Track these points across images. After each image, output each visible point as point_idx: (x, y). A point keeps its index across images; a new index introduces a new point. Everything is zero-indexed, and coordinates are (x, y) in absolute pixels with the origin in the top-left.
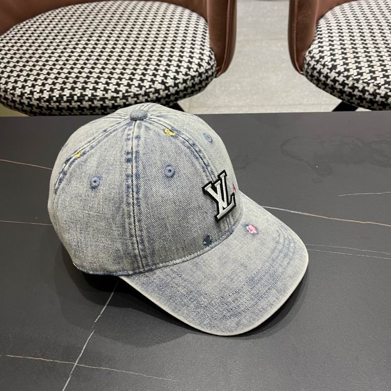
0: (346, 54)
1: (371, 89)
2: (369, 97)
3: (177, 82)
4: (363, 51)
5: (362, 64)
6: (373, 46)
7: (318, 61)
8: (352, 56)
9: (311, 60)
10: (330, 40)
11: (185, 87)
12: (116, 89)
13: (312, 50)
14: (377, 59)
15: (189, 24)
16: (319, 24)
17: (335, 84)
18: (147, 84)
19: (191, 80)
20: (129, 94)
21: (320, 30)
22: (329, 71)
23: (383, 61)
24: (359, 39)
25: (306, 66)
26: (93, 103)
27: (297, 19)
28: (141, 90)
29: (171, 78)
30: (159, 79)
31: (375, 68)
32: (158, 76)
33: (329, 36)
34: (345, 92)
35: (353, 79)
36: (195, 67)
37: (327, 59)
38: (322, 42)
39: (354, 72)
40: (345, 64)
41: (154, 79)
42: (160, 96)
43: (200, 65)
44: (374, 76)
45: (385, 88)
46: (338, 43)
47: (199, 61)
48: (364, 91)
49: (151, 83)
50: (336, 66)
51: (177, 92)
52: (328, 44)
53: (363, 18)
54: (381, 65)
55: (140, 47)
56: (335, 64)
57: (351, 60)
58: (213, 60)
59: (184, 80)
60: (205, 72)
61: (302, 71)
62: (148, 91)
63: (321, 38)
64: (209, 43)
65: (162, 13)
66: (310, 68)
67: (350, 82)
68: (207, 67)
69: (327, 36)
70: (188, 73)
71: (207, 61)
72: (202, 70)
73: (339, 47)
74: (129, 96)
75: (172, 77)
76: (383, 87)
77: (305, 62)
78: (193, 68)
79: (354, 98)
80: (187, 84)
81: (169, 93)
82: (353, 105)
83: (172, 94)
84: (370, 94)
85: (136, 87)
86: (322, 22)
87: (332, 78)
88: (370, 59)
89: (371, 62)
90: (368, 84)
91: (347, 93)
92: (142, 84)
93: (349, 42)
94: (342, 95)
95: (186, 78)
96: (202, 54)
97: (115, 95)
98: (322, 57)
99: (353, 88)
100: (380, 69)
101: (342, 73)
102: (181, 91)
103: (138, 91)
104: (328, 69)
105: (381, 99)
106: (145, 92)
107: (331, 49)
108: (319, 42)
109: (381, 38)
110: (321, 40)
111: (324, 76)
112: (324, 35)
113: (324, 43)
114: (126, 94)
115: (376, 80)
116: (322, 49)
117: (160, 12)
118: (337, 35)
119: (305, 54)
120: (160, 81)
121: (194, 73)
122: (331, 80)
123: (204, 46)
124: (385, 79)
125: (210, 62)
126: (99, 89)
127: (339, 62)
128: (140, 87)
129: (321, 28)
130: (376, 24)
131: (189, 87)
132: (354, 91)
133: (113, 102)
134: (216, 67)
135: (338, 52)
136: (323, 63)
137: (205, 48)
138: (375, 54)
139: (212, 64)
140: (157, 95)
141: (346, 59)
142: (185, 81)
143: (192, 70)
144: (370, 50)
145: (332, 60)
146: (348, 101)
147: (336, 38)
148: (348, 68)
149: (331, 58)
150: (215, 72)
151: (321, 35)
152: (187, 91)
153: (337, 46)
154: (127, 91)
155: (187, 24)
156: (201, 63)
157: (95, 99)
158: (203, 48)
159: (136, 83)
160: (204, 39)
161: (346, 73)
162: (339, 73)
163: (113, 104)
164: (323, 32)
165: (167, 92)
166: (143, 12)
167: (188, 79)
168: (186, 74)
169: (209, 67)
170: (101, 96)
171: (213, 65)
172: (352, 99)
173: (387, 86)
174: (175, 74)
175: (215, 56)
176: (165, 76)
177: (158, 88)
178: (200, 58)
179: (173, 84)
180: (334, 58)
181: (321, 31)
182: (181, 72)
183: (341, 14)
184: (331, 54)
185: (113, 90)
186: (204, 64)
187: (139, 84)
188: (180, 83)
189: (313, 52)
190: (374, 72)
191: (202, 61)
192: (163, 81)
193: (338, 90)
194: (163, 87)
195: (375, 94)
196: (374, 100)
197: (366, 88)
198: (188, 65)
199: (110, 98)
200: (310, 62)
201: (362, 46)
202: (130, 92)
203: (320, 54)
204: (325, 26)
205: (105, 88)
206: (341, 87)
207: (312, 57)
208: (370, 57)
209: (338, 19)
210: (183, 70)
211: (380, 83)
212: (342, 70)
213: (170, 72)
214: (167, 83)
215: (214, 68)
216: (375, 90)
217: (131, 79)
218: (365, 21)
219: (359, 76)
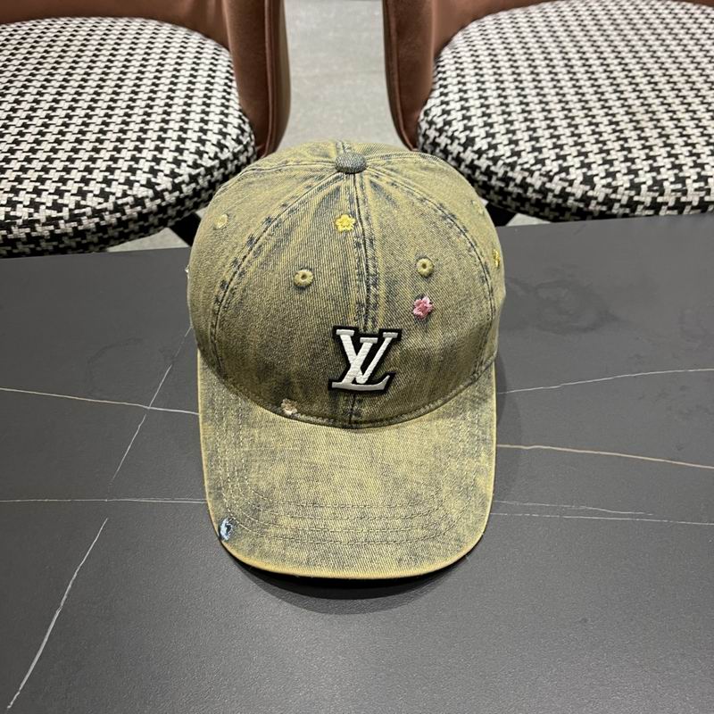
0: (489, 116)
1: (536, 181)
2: (535, 196)
3: (177, 181)
4: (519, 109)
5: (519, 135)
6: (536, 100)
7: (441, 131)
8: (501, 119)
9: (430, 128)
10: (460, 91)
11: (194, 189)
12: (55, 202)
13: (430, 109)
14: (544, 124)
15: (198, 64)
16: (441, 59)
17: (474, 173)
18: (117, 189)
19: (205, 175)
20: (83, 210)
21: (443, 69)
22: (461, 149)
23: (555, 128)
24: (513, 86)
25: (421, 139)
26: (10, 232)
27: (398, 54)
28: (106, 201)
29: (166, 175)
30: (142, 177)
31: (542, 143)
32: (139, 172)
33: (459, 83)
34: (492, 187)
35: (504, 164)
36: (211, 149)
37: (458, 126)
38: (446, 95)
39: (504, 150)
40: (488, 135)
41: (132, 178)
42: (145, 211)
43: (221, 146)
44: (541, 157)
45: (561, 179)
46: (476, 95)
47: (220, 137)
48: (524, 185)
49: (126, 187)
50: (473, 139)
51: (180, 201)
52: (457, 97)
53: (520, 46)
54: (552, 136)
55: (102, 113)
56: (472, 135)
57: (499, 128)
58: (246, 134)
59: (190, 175)
60: (231, 158)
61: (415, 146)
62: (120, 202)
63: (445, 87)
64: (237, 101)
65: (146, 41)
66: (428, 142)
67: (499, 170)
68: (235, 148)
69: (455, 81)
70: (199, 162)
71: (235, 137)
72: (226, 155)
73: (478, 103)
74: (84, 214)
75: (168, 172)
76: (557, 178)
77: (419, 131)
78: (207, 153)
79: (509, 198)
80: (198, 183)
81: (164, 204)
82: (509, 210)
83: (169, 205)
84: (535, 191)
85: (95, 196)
86: (447, 54)
87: (468, 162)
88: (532, 126)
89: (534, 130)
90: (532, 173)
91: (497, 189)
92: (107, 190)
93: (495, 94)
94: (488, 193)
95: (194, 172)
96: (225, 124)
97: (54, 214)
98: (448, 123)
99: (506, 179)
100: (550, 143)
101: (485, 151)
102: (187, 197)
103: (100, 203)
104: (459, 144)
105: (555, 200)
106: (115, 204)
107: (463, 108)
108: (442, 94)
109: (551, 84)
110: (446, 91)
111: (453, 159)
112: (449, 80)
113: (451, 96)
114: (76, 212)
115: (544, 165)
116: (448, 108)
117: (141, 40)
118: (474, 80)
119: (419, 117)
120: (144, 182)
121: (210, 161)
122: (466, 166)
123: (227, 107)
124: (560, 162)
125: (241, 137)
126: (21, 202)
127: (479, 132)
128: (104, 195)
129: (443, 66)
130: (542, 57)
131: (203, 189)
132: (507, 185)
133: (52, 228)
134: (254, 147)
135: (475, 112)
136: (450, 134)
137: (231, 111)
138: (541, 116)
139: (245, 143)
140: (139, 208)
141: (491, 125)
142: (193, 179)
143: (205, 156)
144: (532, 107)
145: (466, 128)
146: (500, 203)
147: (472, 86)
148: (494, 142)
149: (465, 125)
150: (252, 156)
151: (445, 79)
152: (199, 197)
153: (474, 103)
154: (78, 206)
155: (194, 63)
156: (223, 141)
157: (15, 224)
158: (226, 111)
159: (95, 187)
160: (229, 93)
161: (491, 153)
162: (480, 153)
163: (51, 232)
164: (448, 73)
165: (158, 201)
166: (109, 41)
167: (199, 174)
168: (196, 165)
169: (241, 147)
170: (26, 218)
171: (248, 143)
172: (505, 199)
173: (563, 175)
174: (174, 166)
175: (251, 126)
176: (153, 172)
177: (140, 196)
178: (221, 133)
179: (169, 186)
180: (470, 124)
181: (444, 72)
182: (185, 161)
183: (480, 38)
184: (464, 118)
185: (50, 204)
186: (229, 142)
187: (102, 190)
188: (183, 182)
189: (432, 114)
190: (540, 150)
191: (225, 138)
192: (149, 181)
193: (481, 183)
194: (150, 193)
195: (543, 191)
196: (543, 201)
197: (529, 180)
198: (198, 148)
199: (43, 220)
200: (428, 132)
201: (517, 101)
202: (85, 207)
203: (445, 116)
204: (452, 61)
205: (32, 201)
206: (485, 179)
207: (431, 123)
208: (532, 121)
209: (474, 48)
210: (189, 158)
211: (551, 171)
212: (485, 147)
213: (163, 162)
214: (158, 184)
215: (250, 149)
216: (544, 184)
217: (85, 181)
218: (522, 51)
219: (515, 158)
